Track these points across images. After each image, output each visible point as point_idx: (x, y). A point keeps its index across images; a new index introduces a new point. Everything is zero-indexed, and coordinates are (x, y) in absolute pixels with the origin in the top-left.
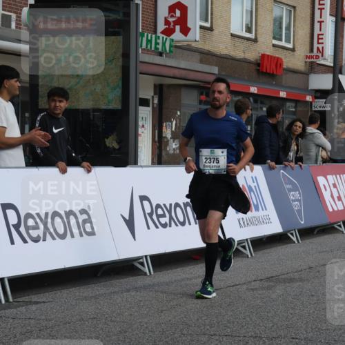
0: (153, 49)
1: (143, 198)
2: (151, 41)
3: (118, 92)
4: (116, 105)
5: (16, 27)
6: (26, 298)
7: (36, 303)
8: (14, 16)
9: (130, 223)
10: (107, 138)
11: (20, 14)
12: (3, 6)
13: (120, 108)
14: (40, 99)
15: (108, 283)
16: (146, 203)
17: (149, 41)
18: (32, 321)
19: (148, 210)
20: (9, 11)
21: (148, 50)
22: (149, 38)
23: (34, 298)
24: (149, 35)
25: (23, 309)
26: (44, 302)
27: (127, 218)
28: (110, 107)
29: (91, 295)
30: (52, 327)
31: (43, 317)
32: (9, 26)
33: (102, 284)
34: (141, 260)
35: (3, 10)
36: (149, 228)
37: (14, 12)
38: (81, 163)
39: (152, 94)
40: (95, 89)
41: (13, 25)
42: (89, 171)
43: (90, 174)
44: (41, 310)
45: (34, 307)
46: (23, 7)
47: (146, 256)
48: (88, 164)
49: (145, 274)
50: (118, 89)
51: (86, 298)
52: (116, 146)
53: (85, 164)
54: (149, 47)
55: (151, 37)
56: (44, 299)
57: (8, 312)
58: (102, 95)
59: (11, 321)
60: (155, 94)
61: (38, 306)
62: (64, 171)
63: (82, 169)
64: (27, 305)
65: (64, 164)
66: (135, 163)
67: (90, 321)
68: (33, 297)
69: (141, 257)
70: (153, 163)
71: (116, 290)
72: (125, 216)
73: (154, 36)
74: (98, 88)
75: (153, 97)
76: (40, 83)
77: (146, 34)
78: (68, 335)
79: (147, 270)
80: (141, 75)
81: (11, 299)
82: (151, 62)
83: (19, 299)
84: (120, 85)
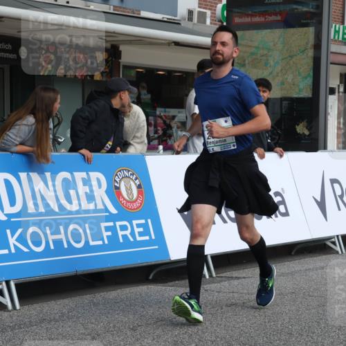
0: (340, 39)
1: (333, 181)
2: (338, 32)
3: (310, 81)
4: (307, 93)
5: (211, 23)
6: (228, 274)
7: (238, 278)
8: (209, 13)
9: (322, 205)
10: (298, 125)
11: (215, 10)
12: (199, 4)
13: (310, 96)
15: (302, 261)
16: (336, 186)
17: (337, 32)
18: (236, 295)
19: (339, 192)
20: (204, 8)
21: (336, 41)
22: (337, 29)
23: (235, 274)
24: (337, 26)
25: (226, 284)
26: (244, 278)
27: (319, 200)
28: (301, 96)
29: (287, 272)
31: (246, 291)
32: (204, 22)
33: (297, 261)
34: (333, 240)
35: (199, 7)
36: (339, 209)
38: (274, 148)
39: (338, 83)
40: (287, 79)
42: (281, 156)
43: (282, 159)
44: (242, 284)
45: (236, 282)
46: (217, 4)
47: (338, 236)
48: (281, 149)
49: (337, 252)
50: (308, 79)
52: (307, 133)
53: (278, 149)
54: (336, 37)
55: (339, 28)
56: (244, 275)
57: (213, 286)
58: (294, 85)
59: (217, 294)
60: (341, 83)
64: (229, 280)
65: (262, 150)
66: (325, 148)
67: (289, 296)
68: (234, 272)
69: (333, 237)
70: (338, 148)
71: (311, 267)
72: (316, 198)
73: (341, 27)
74: (290, 78)
75: (339, 86)
77: (334, 25)
79: (338, 249)
80: (331, 65)
81: (214, 275)
82: (338, 51)
83: (221, 275)
84: (312, 74)
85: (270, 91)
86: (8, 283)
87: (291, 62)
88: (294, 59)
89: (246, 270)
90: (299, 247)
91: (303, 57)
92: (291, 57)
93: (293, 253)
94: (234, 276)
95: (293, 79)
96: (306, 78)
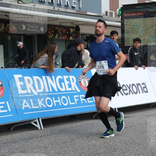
8: (114, 12)
11: (116, 11)
12: (110, 9)
14: (125, 42)
15: (154, 110)
18: (128, 124)
26: (131, 117)
30: (135, 126)
31: (131, 122)
32: (112, 16)
35: (110, 10)
37: (114, 11)
41: (114, 16)
42: (144, 69)
46: (117, 9)
48: (144, 66)
51: (146, 116)
53: (143, 66)
56: (131, 116)
61: (129, 118)
62: (137, 69)
63: (142, 68)
65: (137, 66)
68: (127, 115)
74: (147, 37)
76: (125, 37)
78: (141, 129)
85: (141, 43)
86: (38, 119)
87: (147, 31)
88: (148, 30)
89: (132, 114)
90: (152, 105)
91: (152, 29)
92: (147, 29)
93: (150, 107)
94: (127, 116)
95: (148, 38)
96: (153, 37)
